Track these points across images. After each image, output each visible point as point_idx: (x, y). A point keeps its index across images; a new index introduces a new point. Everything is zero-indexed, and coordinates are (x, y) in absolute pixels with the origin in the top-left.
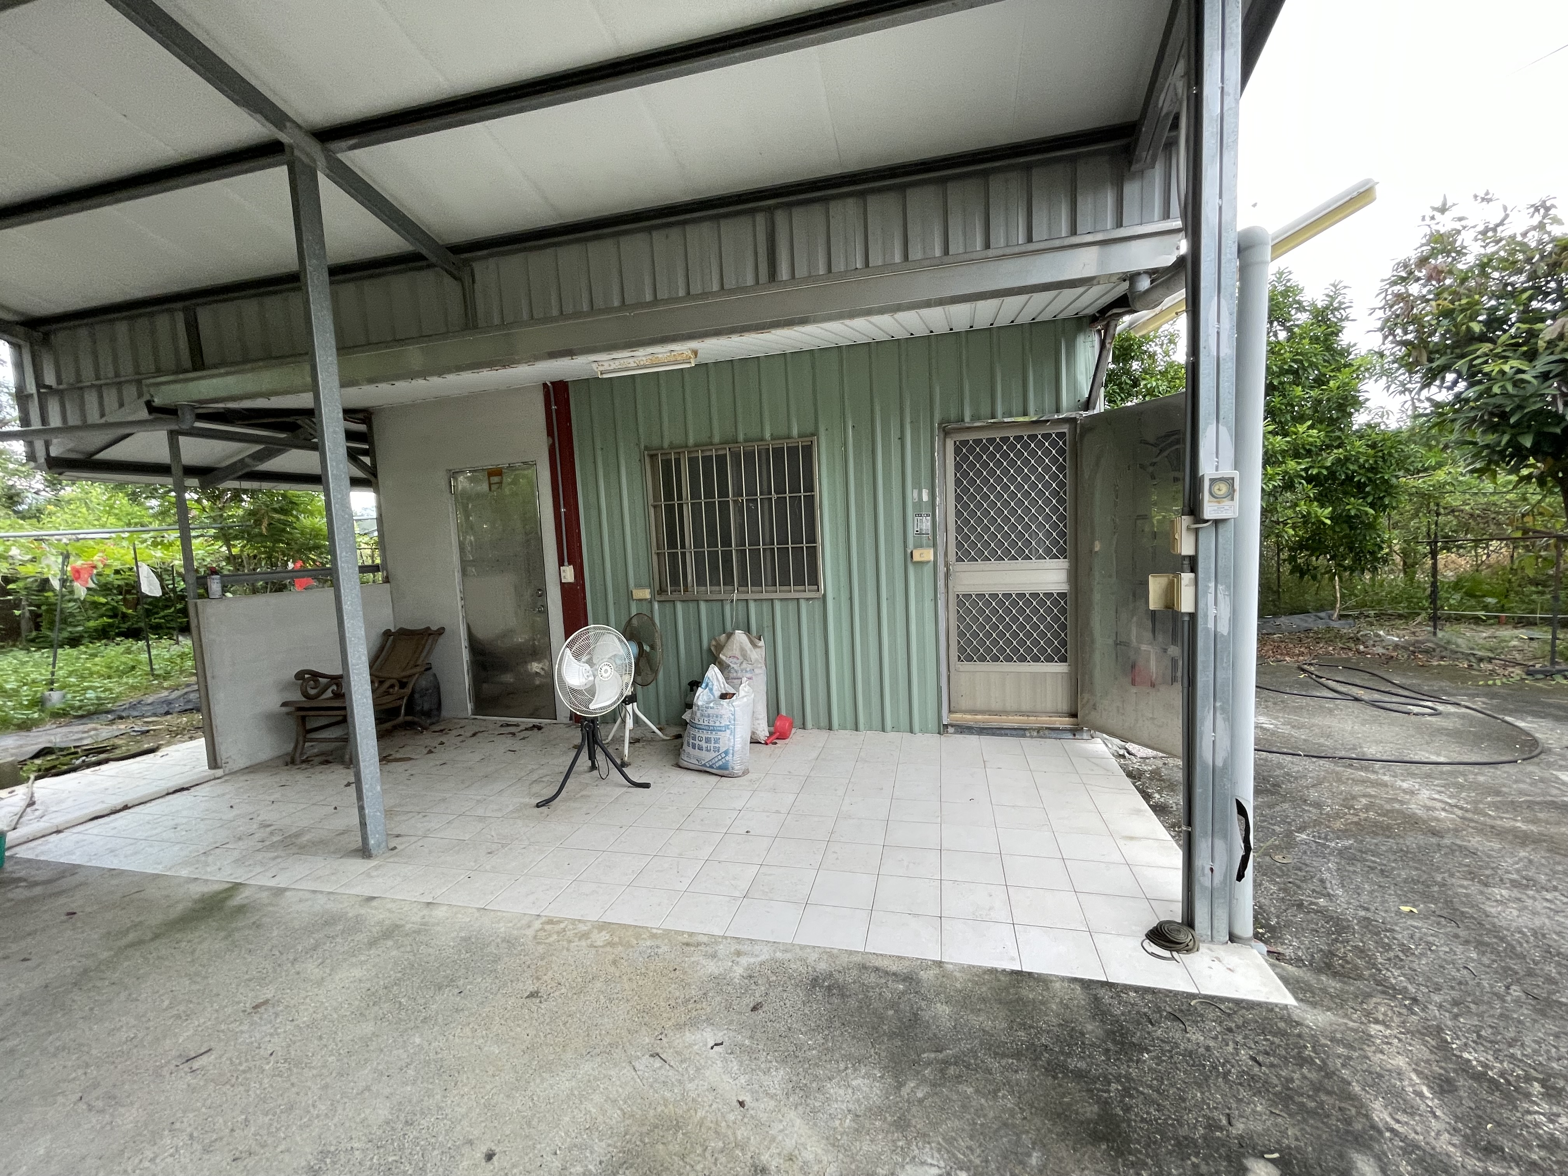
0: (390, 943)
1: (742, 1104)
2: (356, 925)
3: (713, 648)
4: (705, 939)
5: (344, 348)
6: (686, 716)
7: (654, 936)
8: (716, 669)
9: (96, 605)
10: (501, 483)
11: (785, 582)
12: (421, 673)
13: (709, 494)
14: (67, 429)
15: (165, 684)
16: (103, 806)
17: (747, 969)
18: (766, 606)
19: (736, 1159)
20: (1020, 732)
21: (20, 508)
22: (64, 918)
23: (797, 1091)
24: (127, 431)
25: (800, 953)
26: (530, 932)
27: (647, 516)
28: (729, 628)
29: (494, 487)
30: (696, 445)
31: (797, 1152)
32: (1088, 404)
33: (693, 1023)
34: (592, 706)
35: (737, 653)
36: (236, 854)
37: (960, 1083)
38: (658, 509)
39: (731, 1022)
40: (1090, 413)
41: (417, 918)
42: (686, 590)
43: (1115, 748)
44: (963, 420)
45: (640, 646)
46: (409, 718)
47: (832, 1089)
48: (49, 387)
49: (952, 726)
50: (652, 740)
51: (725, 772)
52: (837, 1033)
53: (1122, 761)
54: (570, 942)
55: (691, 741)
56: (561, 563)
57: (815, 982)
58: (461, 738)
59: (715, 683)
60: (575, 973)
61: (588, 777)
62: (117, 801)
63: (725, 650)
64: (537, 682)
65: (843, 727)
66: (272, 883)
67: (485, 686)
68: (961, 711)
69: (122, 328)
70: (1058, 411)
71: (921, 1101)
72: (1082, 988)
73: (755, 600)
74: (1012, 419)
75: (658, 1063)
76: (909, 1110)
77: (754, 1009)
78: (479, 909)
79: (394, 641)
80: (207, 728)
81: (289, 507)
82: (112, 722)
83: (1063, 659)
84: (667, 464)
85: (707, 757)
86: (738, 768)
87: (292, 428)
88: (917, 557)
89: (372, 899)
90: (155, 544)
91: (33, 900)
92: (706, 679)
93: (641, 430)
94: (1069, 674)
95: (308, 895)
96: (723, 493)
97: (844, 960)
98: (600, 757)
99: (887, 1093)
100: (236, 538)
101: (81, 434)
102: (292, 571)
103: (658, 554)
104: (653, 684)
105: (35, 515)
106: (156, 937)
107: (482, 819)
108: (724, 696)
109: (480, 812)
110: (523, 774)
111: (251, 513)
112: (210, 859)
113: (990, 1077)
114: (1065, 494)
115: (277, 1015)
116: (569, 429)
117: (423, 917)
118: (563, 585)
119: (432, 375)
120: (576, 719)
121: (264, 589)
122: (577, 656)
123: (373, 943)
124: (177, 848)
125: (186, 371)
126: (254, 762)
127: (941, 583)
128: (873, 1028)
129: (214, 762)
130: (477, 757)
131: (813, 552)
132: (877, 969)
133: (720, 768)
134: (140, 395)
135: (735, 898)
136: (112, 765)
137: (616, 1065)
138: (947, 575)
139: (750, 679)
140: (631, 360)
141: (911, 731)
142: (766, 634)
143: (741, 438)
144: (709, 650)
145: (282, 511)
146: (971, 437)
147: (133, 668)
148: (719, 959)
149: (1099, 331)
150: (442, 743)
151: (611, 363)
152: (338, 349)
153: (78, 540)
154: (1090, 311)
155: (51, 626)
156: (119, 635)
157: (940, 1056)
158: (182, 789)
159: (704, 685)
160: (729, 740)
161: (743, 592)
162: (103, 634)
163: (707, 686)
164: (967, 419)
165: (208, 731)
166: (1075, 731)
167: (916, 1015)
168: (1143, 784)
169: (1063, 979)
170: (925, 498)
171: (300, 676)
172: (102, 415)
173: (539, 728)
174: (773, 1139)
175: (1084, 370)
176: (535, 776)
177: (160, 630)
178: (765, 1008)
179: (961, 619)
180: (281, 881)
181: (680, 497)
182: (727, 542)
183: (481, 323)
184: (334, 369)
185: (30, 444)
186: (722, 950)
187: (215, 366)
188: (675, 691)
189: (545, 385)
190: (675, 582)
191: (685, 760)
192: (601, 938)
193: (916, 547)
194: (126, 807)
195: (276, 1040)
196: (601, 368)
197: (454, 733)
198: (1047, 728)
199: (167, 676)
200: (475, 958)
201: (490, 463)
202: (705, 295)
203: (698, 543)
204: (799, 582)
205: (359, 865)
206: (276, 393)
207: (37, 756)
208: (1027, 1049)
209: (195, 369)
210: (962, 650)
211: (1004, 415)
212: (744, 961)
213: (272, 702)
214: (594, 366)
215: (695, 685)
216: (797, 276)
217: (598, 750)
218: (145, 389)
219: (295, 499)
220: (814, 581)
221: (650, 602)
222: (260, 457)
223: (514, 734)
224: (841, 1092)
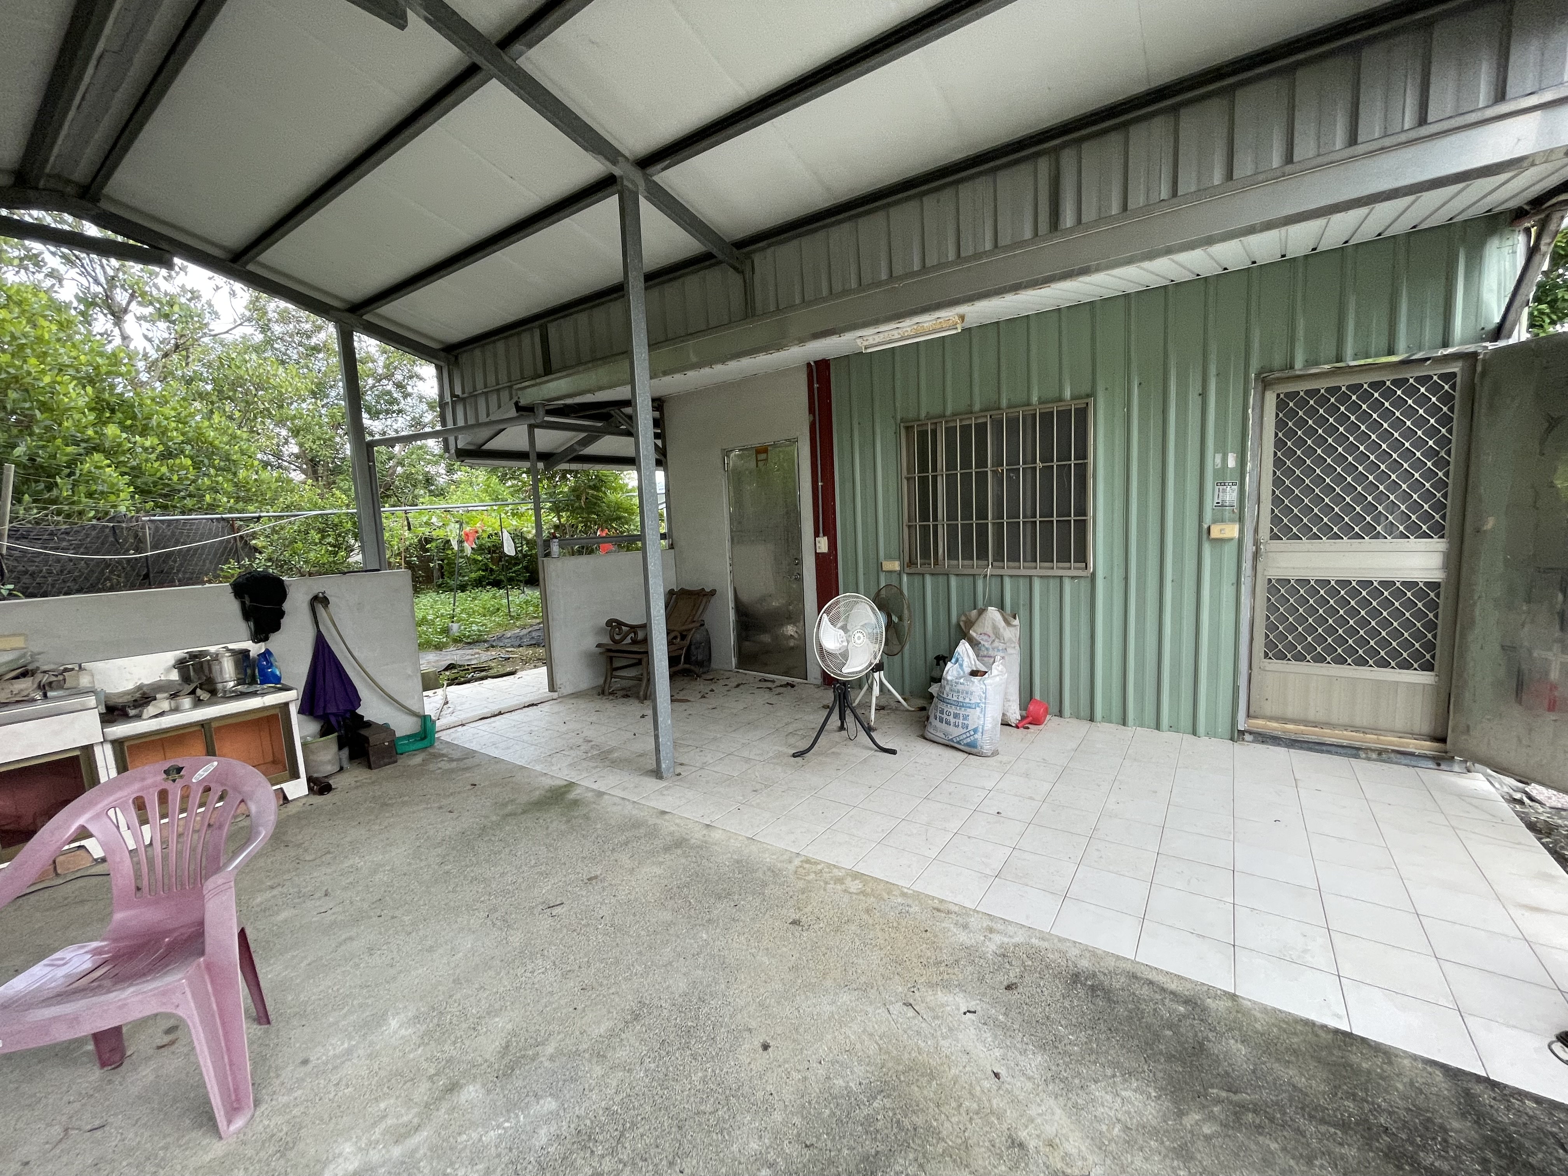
0: (679, 851)
1: (997, 1075)
2: (653, 833)
3: (962, 624)
4: (956, 909)
5: (653, 345)
6: (934, 689)
7: (904, 895)
8: (967, 645)
9: (476, 561)
10: (766, 459)
11: (1047, 558)
12: (697, 628)
13: (966, 464)
14: (467, 427)
15: (518, 624)
16: (486, 710)
17: (1001, 947)
18: (1023, 584)
19: (991, 1125)
20: (1353, 751)
21: (433, 488)
22: (470, 787)
23: (1057, 1081)
24: (501, 427)
25: (1059, 945)
26: (792, 867)
27: (899, 489)
28: (980, 604)
29: (761, 464)
30: (954, 415)
31: (1058, 1141)
32: (1498, 332)
33: (946, 986)
34: (845, 670)
35: (989, 630)
36: (569, 760)
37: (1260, 1134)
38: (912, 481)
39: (984, 994)
40: (1501, 344)
41: (698, 835)
42: (936, 563)
43: (1506, 789)
44: (1292, 367)
45: (889, 617)
46: (687, 666)
47: (1097, 1091)
48: (457, 396)
49: (1251, 733)
50: (897, 709)
51: (974, 750)
52: (1103, 1037)
53: (1518, 807)
54: (826, 883)
55: (938, 714)
56: (817, 535)
57: (1076, 978)
58: (727, 688)
59: (966, 659)
60: (832, 912)
61: (837, 736)
62: (495, 708)
63: (975, 627)
64: (792, 644)
65: (1107, 719)
66: (595, 786)
67: (747, 643)
68: (1264, 717)
69: (501, 346)
70: (1445, 345)
71: (1208, 1138)
72: (1444, 1075)
73: (1011, 576)
74: (1370, 361)
75: (911, 1013)
76: (1193, 1143)
77: (1008, 988)
78: (748, 838)
79: (677, 599)
80: (548, 662)
81: (599, 484)
82: (487, 649)
83: (1428, 667)
84: (923, 435)
85: (955, 732)
86: (987, 748)
87: (605, 417)
88: (1215, 533)
89: (664, 813)
90: (513, 515)
91: (452, 771)
92: (956, 655)
93: (898, 404)
94: (1436, 688)
95: (618, 801)
96: (981, 463)
97: (1111, 963)
98: (850, 719)
99: (1165, 1115)
100: (563, 510)
101: (477, 430)
102: (600, 537)
103: (909, 527)
104: (899, 656)
105: (441, 493)
106: (524, 812)
107: (748, 760)
108: (974, 673)
109: (746, 754)
110: (779, 726)
111: (574, 490)
112: (554, 760)
113: (1304, 1140)
114: (1449, 453)
115: (604, 889)
116: (830, 405)
117: (704, 836)
118: (818, 556)
119: (716, 363)
120: (828, 680)
121: (580, 553)
122: (833, 622)
123: (667, 849)
124: (533, 748)
125: (540, 376)
126: (577, 690)
127: (1247, 566)
128: (1147, 1043)
129: (552, 687)
130: (741, 706)
131: (1082, 526)
132: (1151, 983)
133: (968, 745)
134: (511, 399)
135: (987, 876)
136: (490, 681)
137: (871, 1003)
138: (1256, 555)
139: (1003, 658)
140: (895, 332)
141: (1194, 733)
142: (1021, 612)
143: (1004, 403)
144: (958, 625)
145: (595, 488)
146: (1302, 387)
147: (498, 609)
148: (970, 931)
149: (1528, 231)
150: (712, 690)
151: (876, 337)
152: (649, 346)
153: (468, 511)
154: (1513, 204)
155: (452, 574)
156: (488, 584)
157: (1235, 1098)
158: (533, 705)
159: (953, 660)
160: (979, 718)
161: (999, 568)
162: (479, 583)
163: (957, 661)
164: (1299, 364)
165: (548, 661)
166: (1441, 760)
167: (1201, 1045)
168: (1556, 842)
169: (1415, 1058)
170: (1232, 462)
171: (609, 623)
172: (488, 415)
173: (793, 686)
174: (1032, 1120)
175: (1495, 287)
176: (791, 729)
177: (513, 582)
178: (1020, 990)
179: (1272, 608)
180: (600, 786)
181: (935, 469)
182: (983, 514)
183: (759, 311)
184: (646, 364)
185: (446, 442)
186: (973, 921)
187: (559, 371)
188: (920, 662)
189: (809, 364)
190: (925, 554)
191: (931, 732)
192: (855, 886)
193: (1215, 521)
194: (500, 714)
195: (603, 907)
196: (866, 343)
197: (721, 682)
198: (1393, 751)
199: (518, 617)
200: (746, 879)
201: (757, 441)
202: (977, 256)
203: (952, 516)
204: (1064, 557)
205: (652, 783)
206: (601, 388)
207: (446, 669)
208: (1357, 1123)
209: (546, 375)
210: (1270, 645)
211: (1356, 357)
212: (997, 939)
213: (590, 642)
214: (859, 341)
215: (942, 660)
216: (1084, 220)
217: (848, 712)
218: (514, 392)
219: (604, 478)
220: (1082, 557)
221: (899, 574)
222: (585, 443)
223: (770, 689)
224: (1109, 1097)
